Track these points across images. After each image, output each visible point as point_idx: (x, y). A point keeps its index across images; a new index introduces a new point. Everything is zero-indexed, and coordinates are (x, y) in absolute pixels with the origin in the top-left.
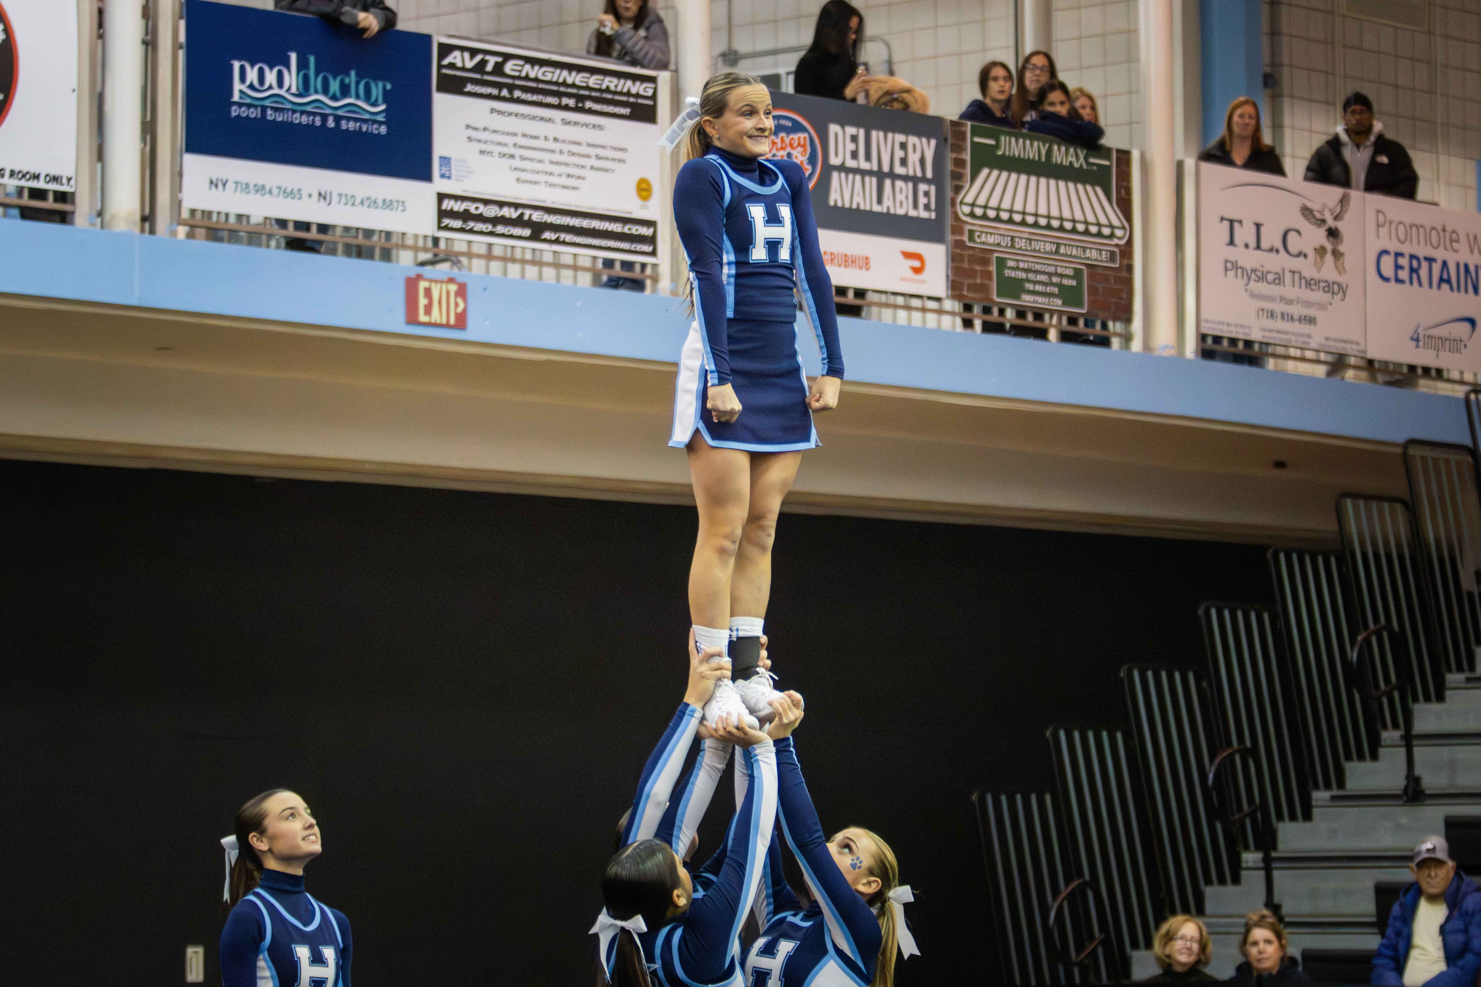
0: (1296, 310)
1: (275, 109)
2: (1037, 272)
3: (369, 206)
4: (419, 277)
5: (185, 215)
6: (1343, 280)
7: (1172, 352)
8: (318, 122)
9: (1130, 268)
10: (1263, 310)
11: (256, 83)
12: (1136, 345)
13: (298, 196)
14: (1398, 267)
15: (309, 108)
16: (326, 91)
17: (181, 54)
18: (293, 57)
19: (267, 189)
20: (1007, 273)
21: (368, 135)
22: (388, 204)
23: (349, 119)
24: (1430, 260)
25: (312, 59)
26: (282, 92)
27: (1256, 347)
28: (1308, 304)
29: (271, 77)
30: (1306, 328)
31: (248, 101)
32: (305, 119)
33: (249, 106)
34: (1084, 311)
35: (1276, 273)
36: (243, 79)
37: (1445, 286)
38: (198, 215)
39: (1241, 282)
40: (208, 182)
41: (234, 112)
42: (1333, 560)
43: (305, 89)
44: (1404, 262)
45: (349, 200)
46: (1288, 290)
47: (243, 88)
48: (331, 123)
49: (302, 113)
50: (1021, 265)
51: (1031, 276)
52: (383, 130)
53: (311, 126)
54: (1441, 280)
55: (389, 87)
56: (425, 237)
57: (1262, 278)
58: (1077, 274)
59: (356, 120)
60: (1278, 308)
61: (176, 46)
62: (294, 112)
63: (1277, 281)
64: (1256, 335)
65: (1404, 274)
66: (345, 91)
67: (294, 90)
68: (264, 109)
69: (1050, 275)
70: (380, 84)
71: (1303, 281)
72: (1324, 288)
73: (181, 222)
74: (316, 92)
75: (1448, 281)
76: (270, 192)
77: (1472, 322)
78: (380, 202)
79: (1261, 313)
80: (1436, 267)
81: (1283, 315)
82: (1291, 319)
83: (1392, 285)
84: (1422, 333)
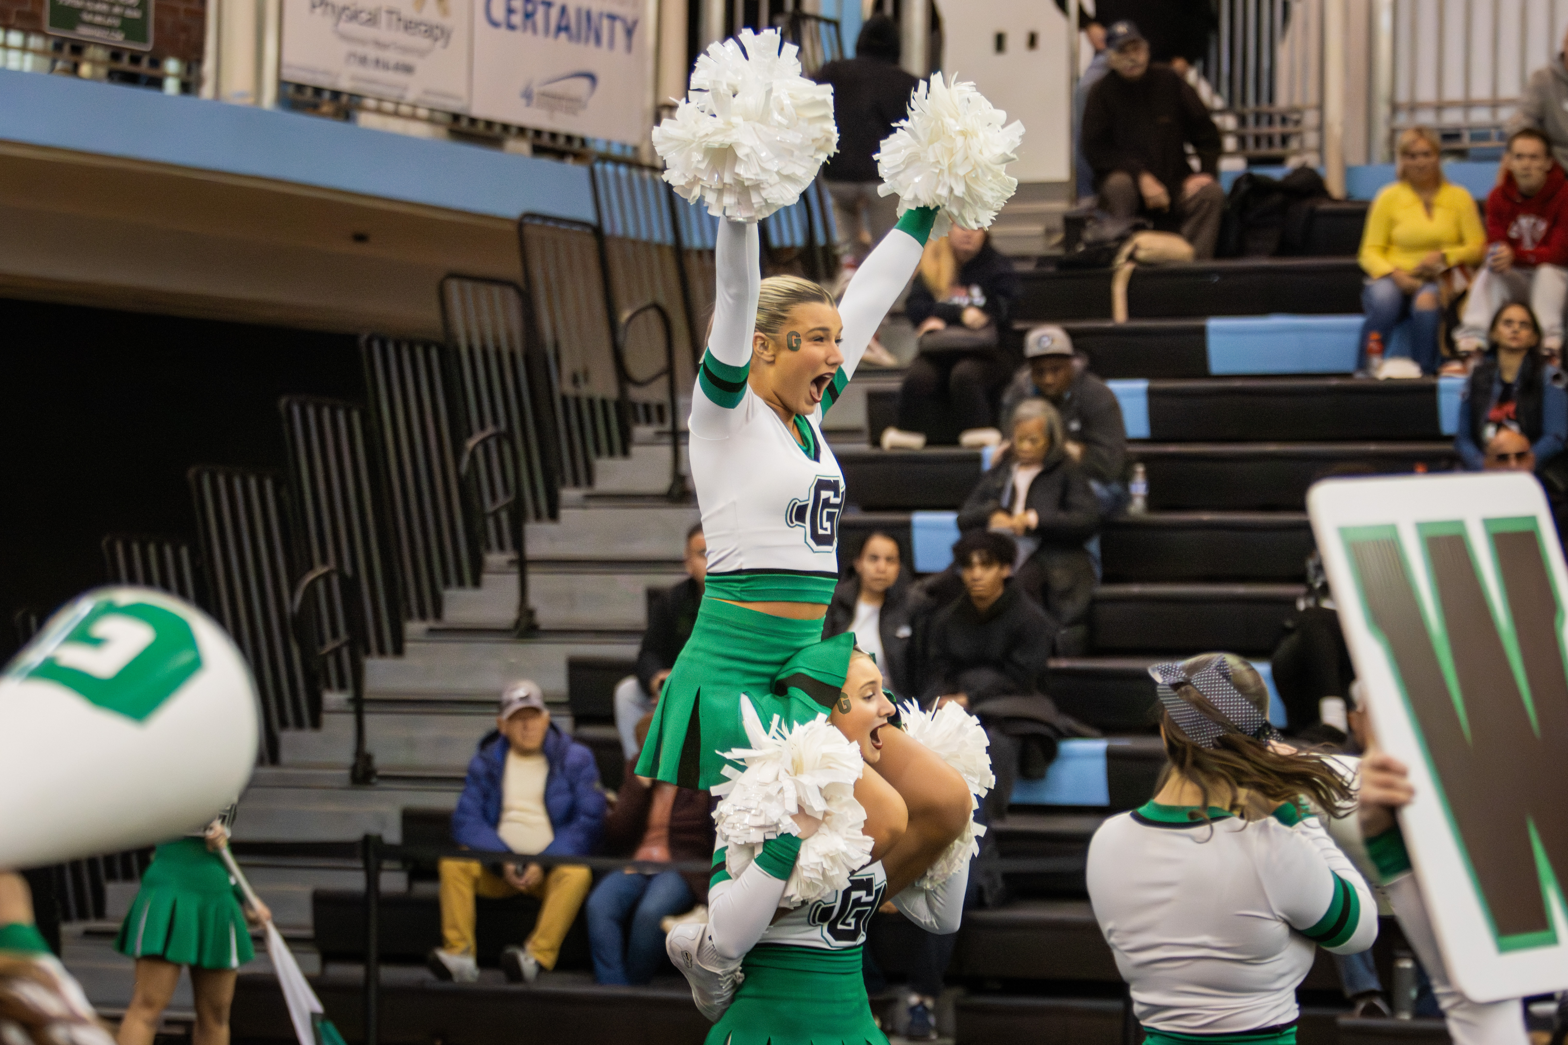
0: (392, 56)
6: (447, 22)
7: (250, 101)
10: (354, 55)
12: (207, 91)
14: (510, 10)
24: (548, 4)
27: (344, 99)
28: (405, 50)
30: (400, 78)
34: (148, 48)
35: (370, 14)
37: (563, 35)
39: (329, 21)
42: (434, 353)
44: (517, 4)
46: (384, 32)
54: (560, 28)
57: (355, 17)
58: (142, 5)
60: (372, 53)
63: (371, 22)
64: (345, 84)
65: (517, 19)
71: (402, 24)
72: (426, 31)
75: (567, 29)
77: (592, 78)
79: (351, 58)
80: (554, 13)
81: (377, 62)
82: (386, 66)
83: (503, 31)
84: (536, 89)
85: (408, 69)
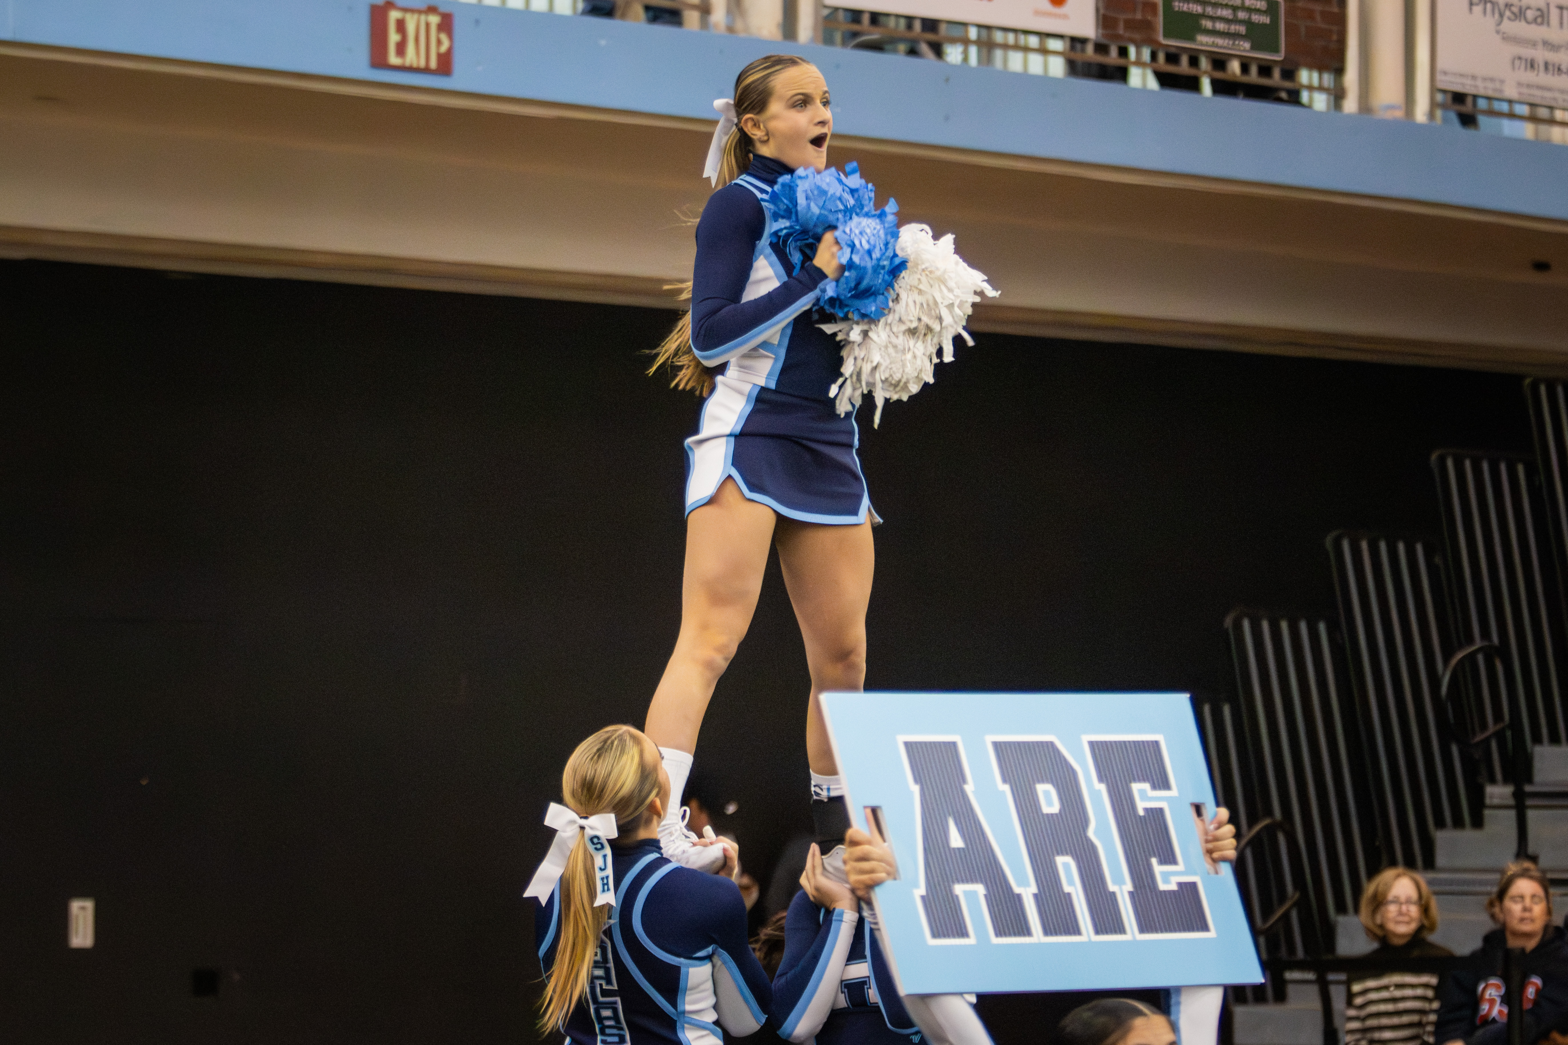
7: (1399, 114)
10: (1520, 58)
12: (1350, 105)
20: (1177, 5)
34: (1279, 57)
35: (1539, 10)
39: (1490, 21)
46: (1554, 32)
51: (1210, 10)
57: (1519, 14)
58: (1272, 8)
60: (1541, 55)
63: (1539, 20)
69: (1235, 9)
79: (1517, 62)
81: (1547, 65)
82: (1559, 70)
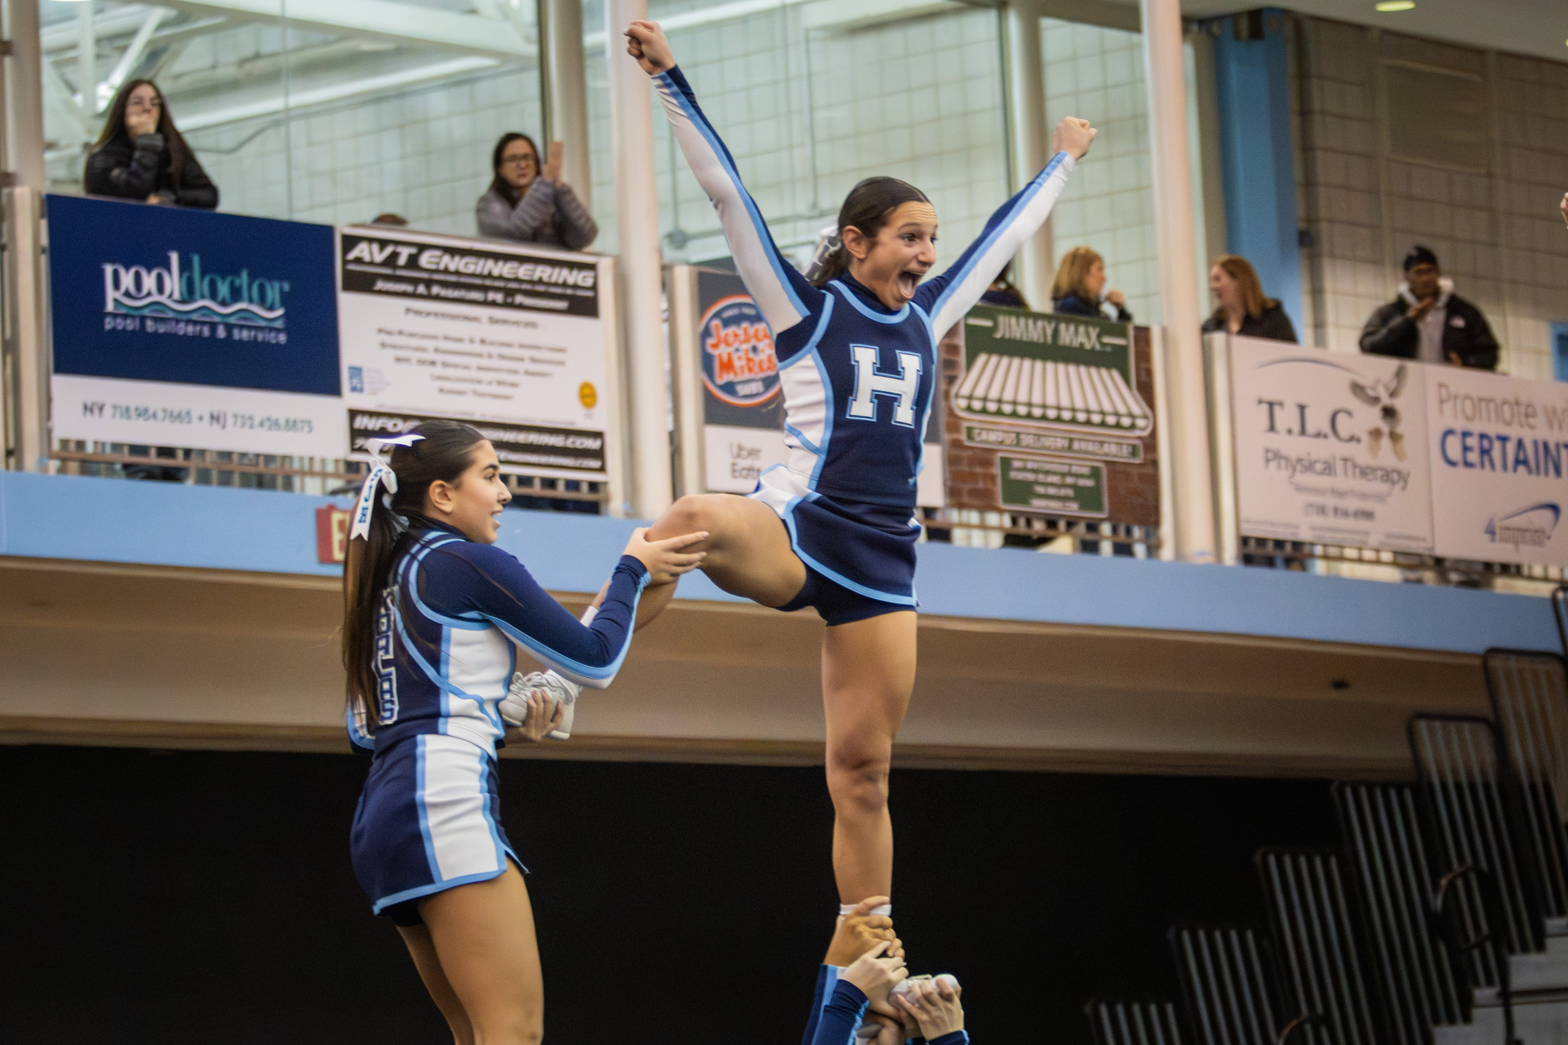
0: (1350, 504)
1: (156, 320)
2: (1047, 473)
3: (270, 428)
4: (332, 508)
5: (56, 446)
6: (1402, 466)
7: (1209, 559)
8: (206, 332)
9: (1155, 463)
10: (1312, 505)
11: (132, 290)
12: (1167, 553)
13: (187, 420)
14: (1466, 449)
15: (195, 317)
16: (213, 295)
17: (44, 260)
18: (174, 257)
19: (151, 412)
20: (1014, 475)
21: (266, 344)
22: (292, 425)
23: (241, 327)
24: (1503, 439)
25: (196, 260)
26: (163, 299)
28: (1364, 496)
29: (149, 281)
30: (1363, 524)
31: (123, 311)
32: (190, 329)
33: (125, 316)
34: (1104, 515)
35: (1325, 462)
36: (117, 285)
37: (1522, 469)
38: (72, 447)
39: (1285, 474)
40: (80, 408)
41: (109, 324)
42: (1408, 795)
43: (189, 295)
44: (1472, 442)
45: (247, 421)
46: (1340, 481)
47: (118, 295)
48: (221, 333)
49: (188, 322)
50: (1030, 465)
51: (1041, 478)
52: (282, 338)
53: (198, 338)
54: (1517, 462)
55: (286, 287)
56: (337, 461)
57: (1309, 467)
58: (1095, 473)
59: (250, 328)
60: (1330, 502)
61: (38, 250)
62: (178, 321)
63: (1327, 471)
64: (1304, 535)
65: (1473, 457)
66: (236, 295)
67: (177, 296)
68: (143, 319)
69: (1064, 475)
70: (277, 285)
71: (1357, 471)
72: (1382, 476)
73: (52, 456)
74: (203, 297)
75: (1525, 462)
76: (154, 416)
77: (1554, 508)
78: (282, 422)
79: (1309, 509)
80: (1511, 447)
81: (1336, 510)
82: (1346, 514)
83: (1461, 470)
84: (1498, 524)
85: (1368, 515)
